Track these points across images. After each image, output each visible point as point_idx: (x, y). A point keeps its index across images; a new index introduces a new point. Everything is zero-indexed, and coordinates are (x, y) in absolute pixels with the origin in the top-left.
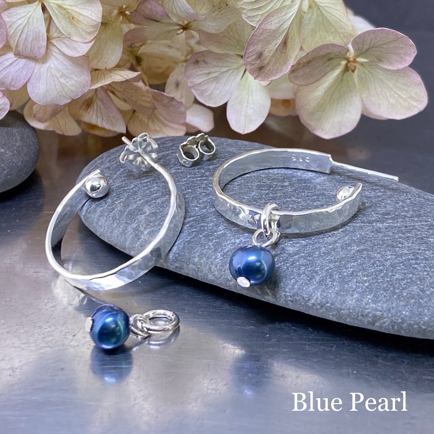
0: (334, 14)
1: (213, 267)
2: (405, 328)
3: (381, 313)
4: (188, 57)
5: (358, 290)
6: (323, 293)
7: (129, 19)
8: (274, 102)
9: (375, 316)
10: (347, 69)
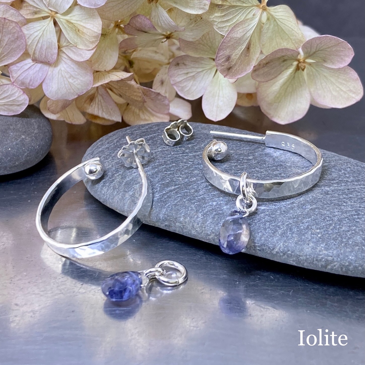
0: (287, 24)
1: (195, 225)
2: (351, 270)
3: (332, 258)
4: (171, 60)
5: (313, 240)
6: (285, 244)
7: (123, 31)
8: (240, 96)
9: (327, 260)
10: (298, 68)
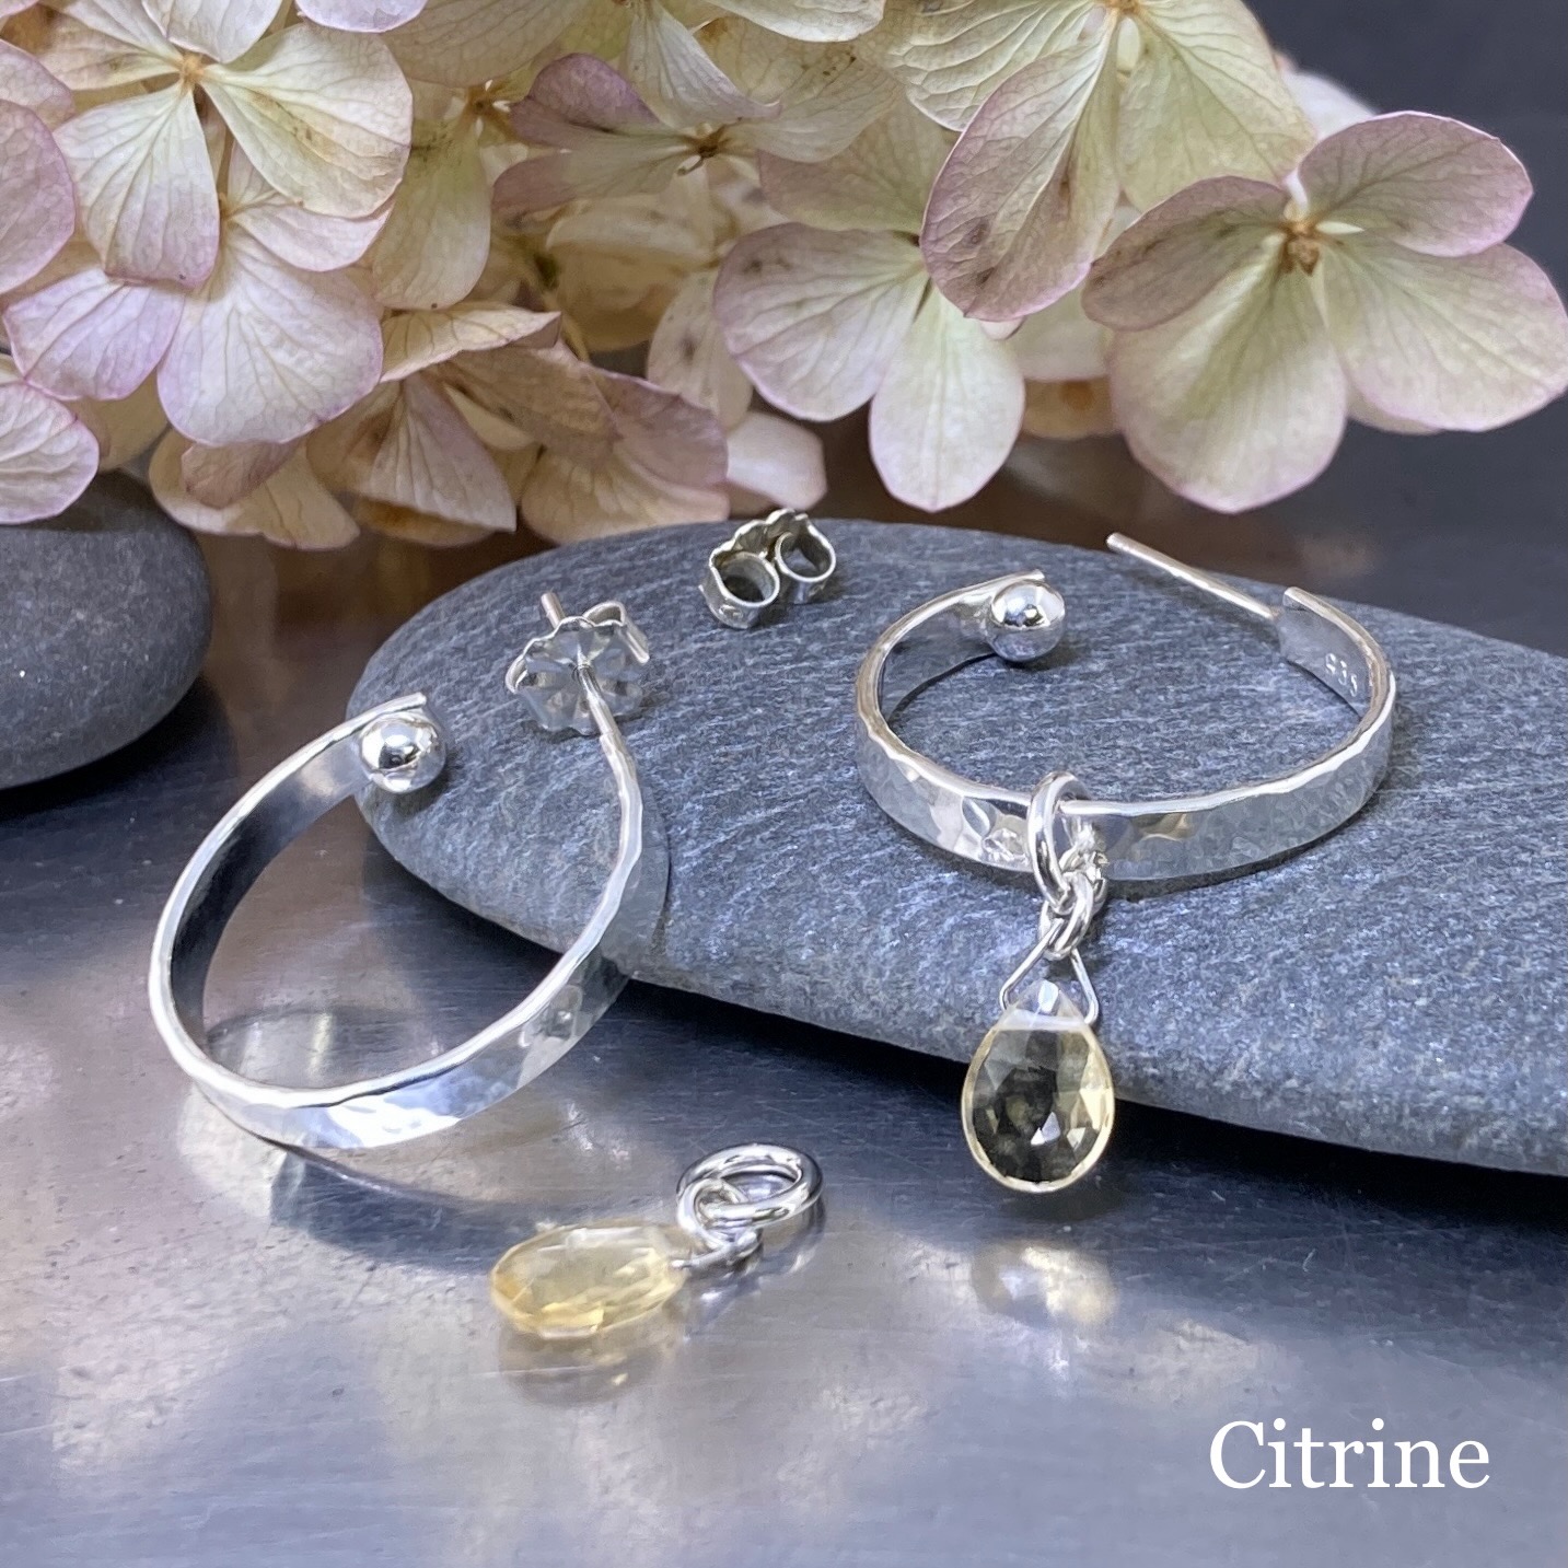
0: (1232, 72)
1: (868, 978)
3: (1482, 1102)
4: (723, 250)
5: (1394, 1023)
6: (1271, 1045)
7: (507, 129)
8: (1037, 394)
9: (1461, 1113)
10: (1285, 261)
